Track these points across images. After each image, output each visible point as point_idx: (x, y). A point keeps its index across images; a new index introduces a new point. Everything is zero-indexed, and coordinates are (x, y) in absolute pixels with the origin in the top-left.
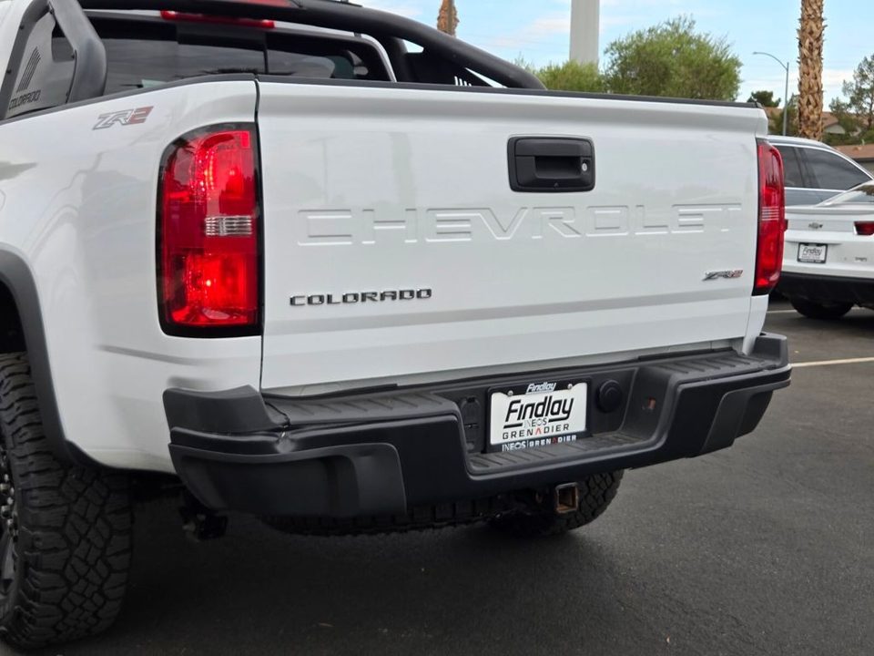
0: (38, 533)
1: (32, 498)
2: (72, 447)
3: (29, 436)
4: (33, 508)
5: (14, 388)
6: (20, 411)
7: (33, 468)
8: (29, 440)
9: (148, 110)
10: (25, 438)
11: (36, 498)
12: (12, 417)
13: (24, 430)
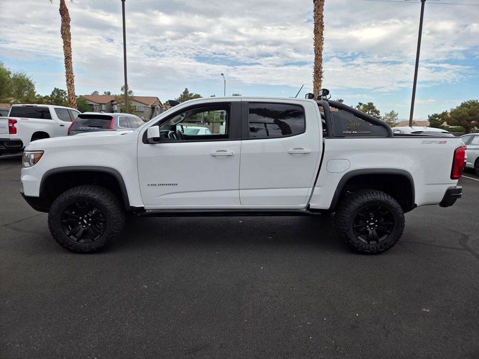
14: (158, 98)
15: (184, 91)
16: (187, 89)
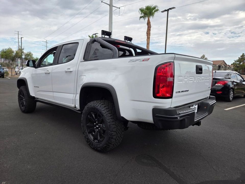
0: (112, 132)
1: (111, 126)
2: (123, 117)
3: (110, 115)
4: (111, 128)
5: (104, 107)
6: (107, 111)
7: (111, 121)
8: (110, 116)
9: (149, 59)
10: (109, 116)
11: (112, 126)
12: (105, 112)
13: (108, 114)
14: (224, 61)
15: (241, 55)
16: (244, 54)
